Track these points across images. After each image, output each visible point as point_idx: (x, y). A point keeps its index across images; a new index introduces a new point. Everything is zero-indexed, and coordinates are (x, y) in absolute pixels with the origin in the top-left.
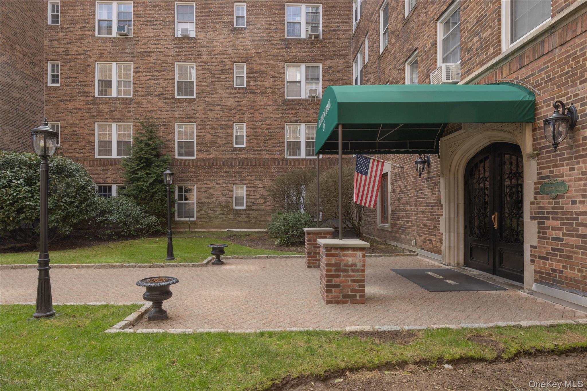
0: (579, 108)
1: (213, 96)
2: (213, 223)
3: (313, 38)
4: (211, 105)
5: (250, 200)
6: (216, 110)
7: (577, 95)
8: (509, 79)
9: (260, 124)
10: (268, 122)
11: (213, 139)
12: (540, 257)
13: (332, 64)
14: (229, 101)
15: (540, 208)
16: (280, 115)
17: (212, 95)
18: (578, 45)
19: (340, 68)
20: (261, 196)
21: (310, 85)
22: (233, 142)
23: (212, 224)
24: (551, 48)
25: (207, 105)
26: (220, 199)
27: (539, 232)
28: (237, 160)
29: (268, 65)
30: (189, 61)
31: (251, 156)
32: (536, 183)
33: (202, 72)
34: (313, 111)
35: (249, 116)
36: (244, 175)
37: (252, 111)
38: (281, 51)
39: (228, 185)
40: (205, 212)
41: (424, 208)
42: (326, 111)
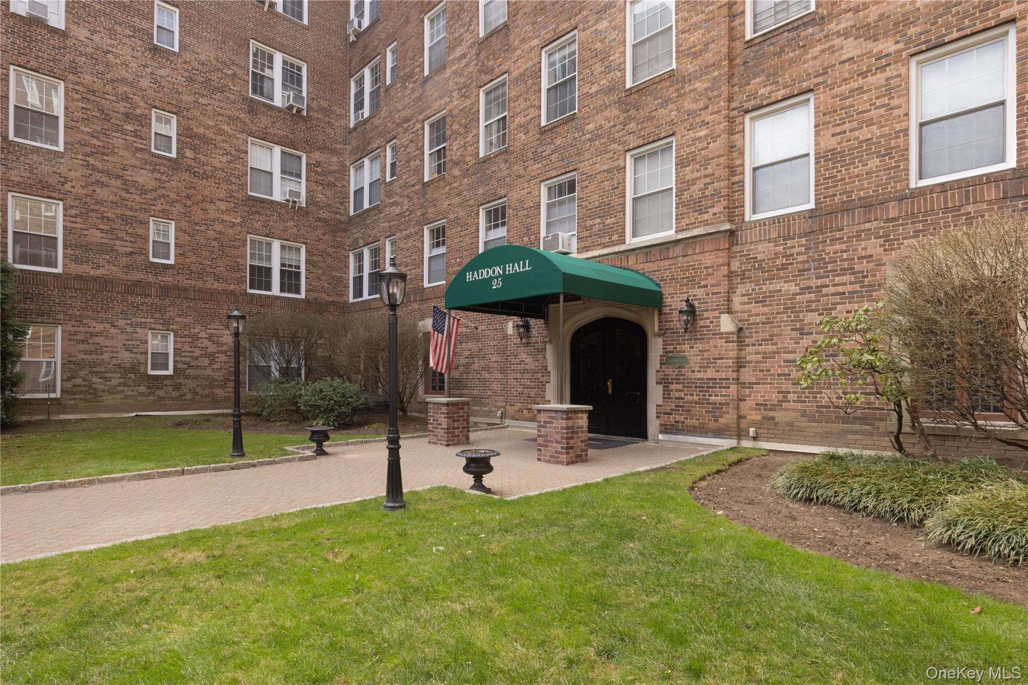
0: (697, 305)
1: (105, 158)
2: (102, 402)
3: (294, 112)
4: (101, 175)
5: (183, 359)
6: (112, 187)
7: (696, 295)
8: (636, 268)
9: (203, 228)
10: (219, 228)
11: (103, 241)
12: (665, 413)
13: (321, 159)
14: (141, 175)
15: (665, 375)
16: (239, 220)
17: (103, 154)
18: (696, 261)
19: (332, 168)
20: (203, 352)
21: (287, 183)
22: (149, 252)
23: (101, 404)
24: (675, 256)
25: (91, 172)
26: (120, 356)
27: (664, 394)
28: (156, 286)
29: (220, 132)
30: (48, 73)
31: (186, 281)
32: (661, 356)
33: (82, 105)
34: (292, 223)
35: (183, 211)
36: (171, 313)
37: (189, 203)
38: (242, 115)
39: (138, 330)
40: (84, 380)
41: (519, 376)
42: (509, 269)
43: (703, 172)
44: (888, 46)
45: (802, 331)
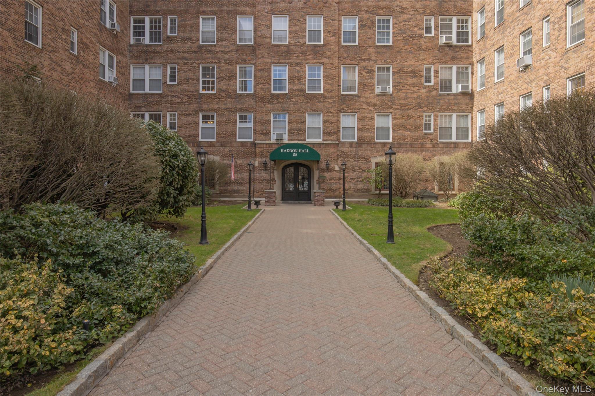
0: (329, 162)
3: (114, 32)
4: (54, 64)
7: (329, 159)
13: (121, 59)
14: (67, 65)
15: (319, 181)
17: (55, 52)
18: (329, 150)
19: (124, 64)
24: (323, 147)
25: (51, 62)
29: (91, 42)
32: (318, 176)
33: (48, 22)
38: (98, 32)
41: (261, 181)
42: (300, 151)
43: (330, 125)
44: (371, 108)
45: (354, 171)
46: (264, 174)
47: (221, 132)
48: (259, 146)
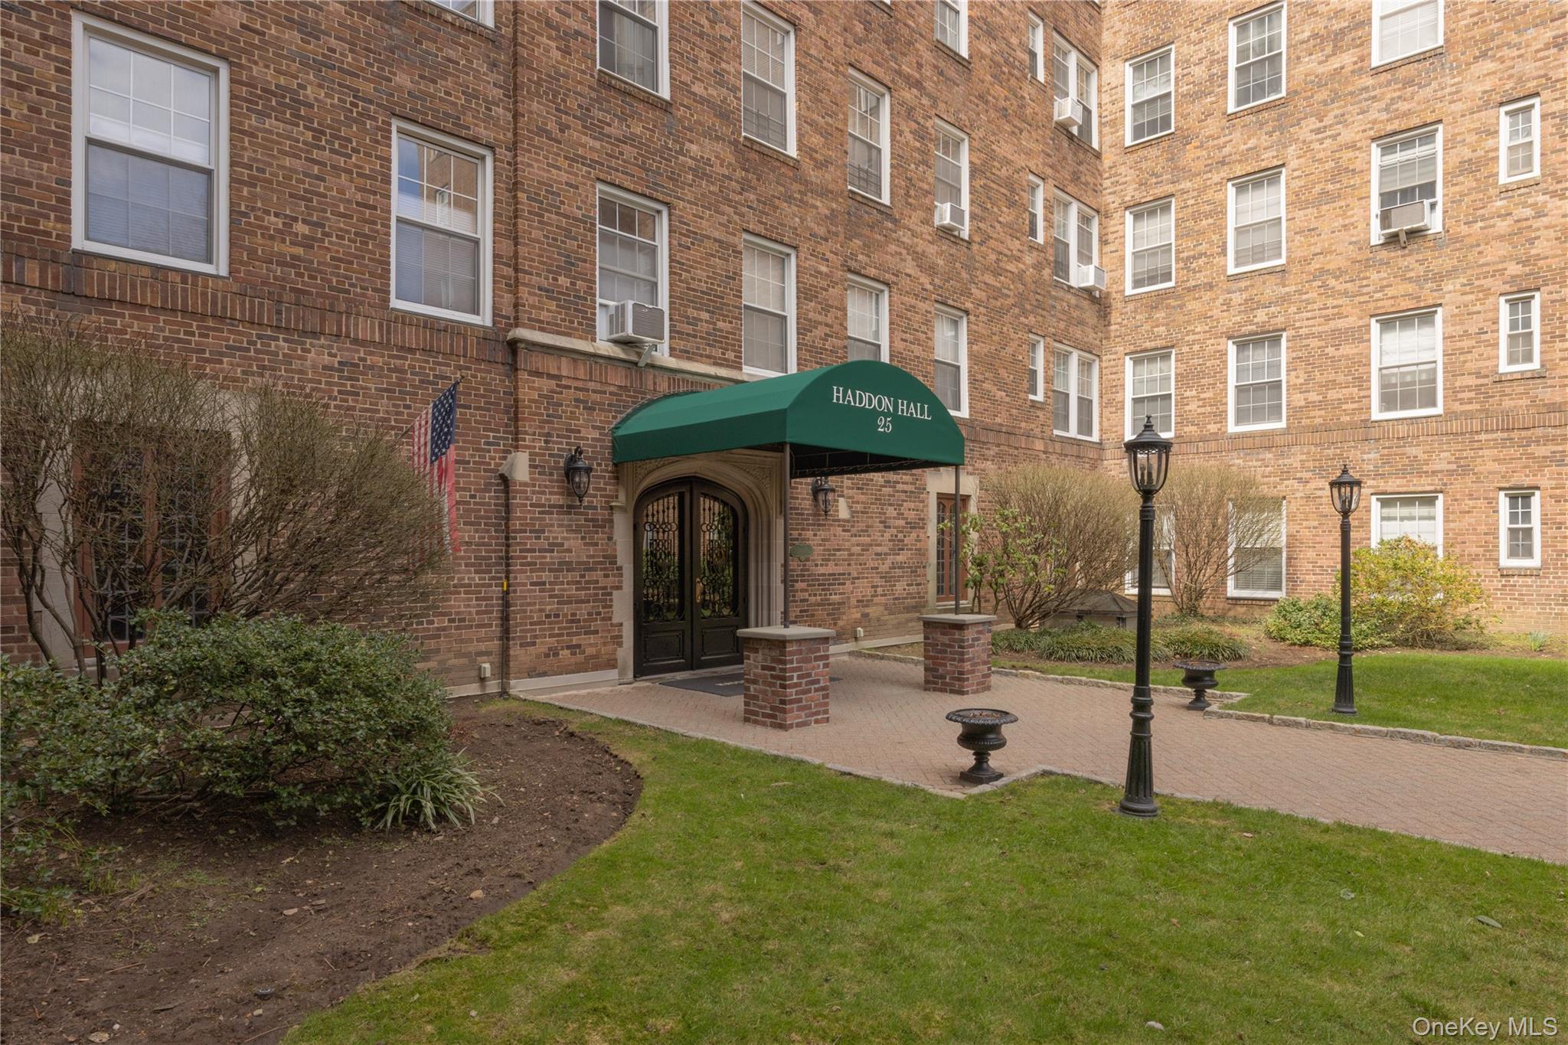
45: (886, 525)
46: (559, 534)
47: (274, 222)
48: (538, 362)
